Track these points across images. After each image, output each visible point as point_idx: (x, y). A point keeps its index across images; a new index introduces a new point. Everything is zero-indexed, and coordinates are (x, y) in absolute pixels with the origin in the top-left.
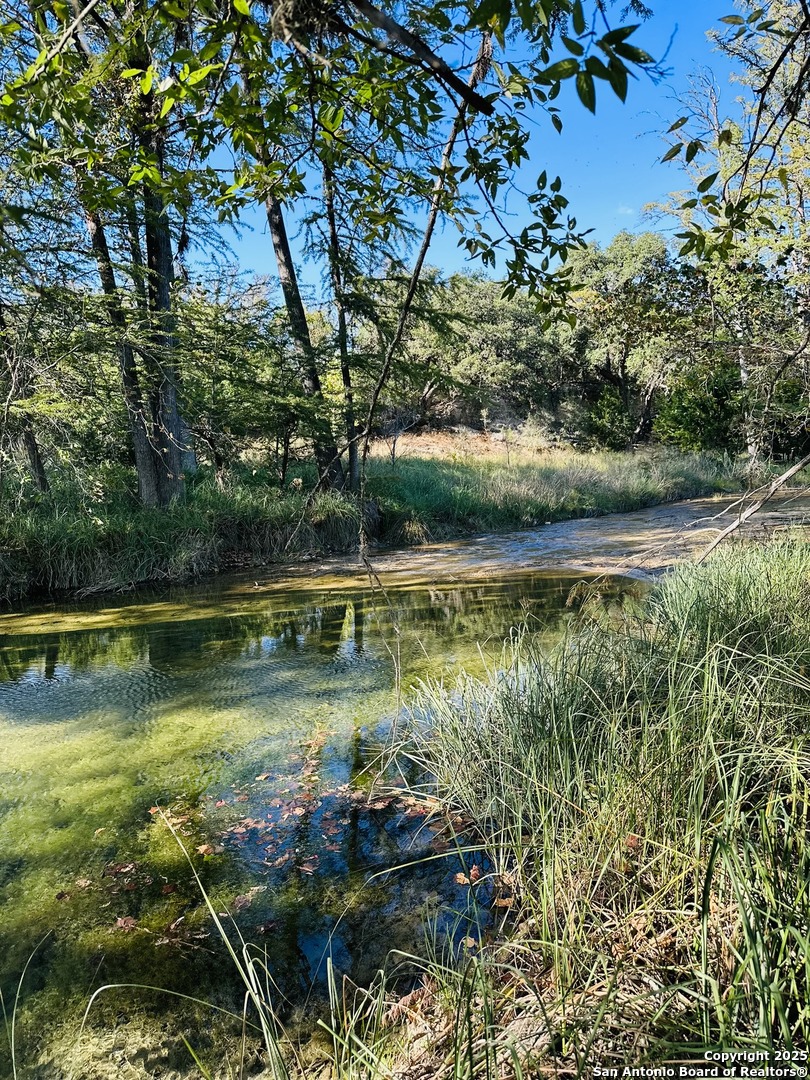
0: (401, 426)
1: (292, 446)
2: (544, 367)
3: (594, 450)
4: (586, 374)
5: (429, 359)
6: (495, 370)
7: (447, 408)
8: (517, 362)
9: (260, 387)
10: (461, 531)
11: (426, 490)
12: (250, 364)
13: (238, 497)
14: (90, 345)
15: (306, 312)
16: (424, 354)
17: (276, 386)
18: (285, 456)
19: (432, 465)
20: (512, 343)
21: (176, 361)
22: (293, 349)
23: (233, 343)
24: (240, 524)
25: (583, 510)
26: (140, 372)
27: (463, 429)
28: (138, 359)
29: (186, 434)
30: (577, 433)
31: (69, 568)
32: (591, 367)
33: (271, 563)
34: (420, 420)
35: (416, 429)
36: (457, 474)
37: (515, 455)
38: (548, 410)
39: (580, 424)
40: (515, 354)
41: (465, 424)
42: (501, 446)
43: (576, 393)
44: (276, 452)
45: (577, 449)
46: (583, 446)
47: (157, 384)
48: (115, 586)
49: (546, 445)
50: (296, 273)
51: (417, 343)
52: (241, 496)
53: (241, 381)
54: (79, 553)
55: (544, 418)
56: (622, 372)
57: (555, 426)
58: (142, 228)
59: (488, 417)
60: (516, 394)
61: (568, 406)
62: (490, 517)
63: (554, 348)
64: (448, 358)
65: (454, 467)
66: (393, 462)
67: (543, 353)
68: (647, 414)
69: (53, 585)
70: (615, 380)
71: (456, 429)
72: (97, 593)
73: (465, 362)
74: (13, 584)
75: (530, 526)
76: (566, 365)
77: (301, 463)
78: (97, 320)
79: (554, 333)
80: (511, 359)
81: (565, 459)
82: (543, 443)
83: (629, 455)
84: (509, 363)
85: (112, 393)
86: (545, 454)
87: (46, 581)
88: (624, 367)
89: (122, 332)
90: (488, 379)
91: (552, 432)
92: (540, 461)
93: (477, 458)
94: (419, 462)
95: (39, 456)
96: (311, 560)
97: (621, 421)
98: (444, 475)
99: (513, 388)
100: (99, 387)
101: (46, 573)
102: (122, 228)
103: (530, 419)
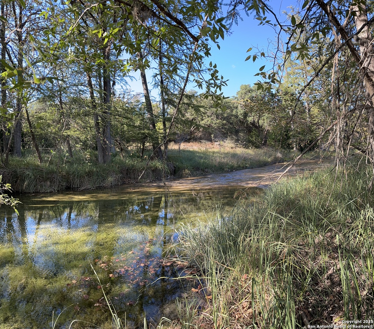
0: (182, 140)
1: (145, 145)
2: (233, 122)
3: (250, 148)
4: (247, 124)
5: (193, 119)
6: (216, 122)
7: (199, 134)
8: (224, 120)
9: (136, 127)
10: (202, 174)
11: (190, 160)
12: (133, 120)
13: (127, 161)
14: (86, 114)
15: (152, 104)
16: (191, 118)
17: (141, 127)
18: (143, 149)
19: (193, 153)
20: (222, 114)
21: (111, 119)
22: (147, 115)
23: (128, 113)
24: (127, 170)
25: (247, 167)
26: (100, 122)
27: (204, 141)
28: (99, 118)
29: (112, 141)
30: (244, 143)
31: (77, 181)
32: (249, 122)
33: (137, 182)
34: (190, 138)
35: (188, 141)
36: (202, 155)
37: (223, 149)
38: (235, 135)
39: (245, 140)
40: (223, 118)
41: (205, 140)
42: (218, 146)
43: (244, 130)
44: (140, 147)
45: (244, 148)
46: (246, 147)
47: (105, 126)
48: (90, 188)
49: (234, 146)
50: (149, 92)
51: (189, 114)
52: (128, 161)
53: (130, 125)
54: (80, 177)
55: (233, 138)
56: (258, 124)
57: (237, 141)
58: (102, 78)
59: (214, 137)
60: (223, 130)
61: (241, 134)
62: (213, 169)
63: (236, 116)
64: (199, 119)
65: (201, 153)
66: (179, 151)
67: (232, 118)
68: (266, 138)
69: (72, 186)
70: (256, 127)
71: (202, 141)
72: (85, 189)
73: (206, 120)
74: (61, 185)
75: (228, 172)
76: (240, 122)
77: (148, 151)
78: (89, 107)
79: (236, 112)
80: (221, 119)
81: (240, 150)
82: (233, 145)
83: (261, 150)
84: (221, 121)
85: (92, 129)
86: (234, 149)
87: (71, 185)
88: (259, 123)
89: (95, 110)
90: (213, 125)
91: (236, 142)
92: (232, 151)
93: (209, 150)
94: (189, 151)
95: (70, 147)
96: (150, 182)
97: (258, 139)
98: (197, 155)
99: (222, 128)
100: (88, 127)
101: (71, 182)
102: (96, 78)
103: (229, 138)
